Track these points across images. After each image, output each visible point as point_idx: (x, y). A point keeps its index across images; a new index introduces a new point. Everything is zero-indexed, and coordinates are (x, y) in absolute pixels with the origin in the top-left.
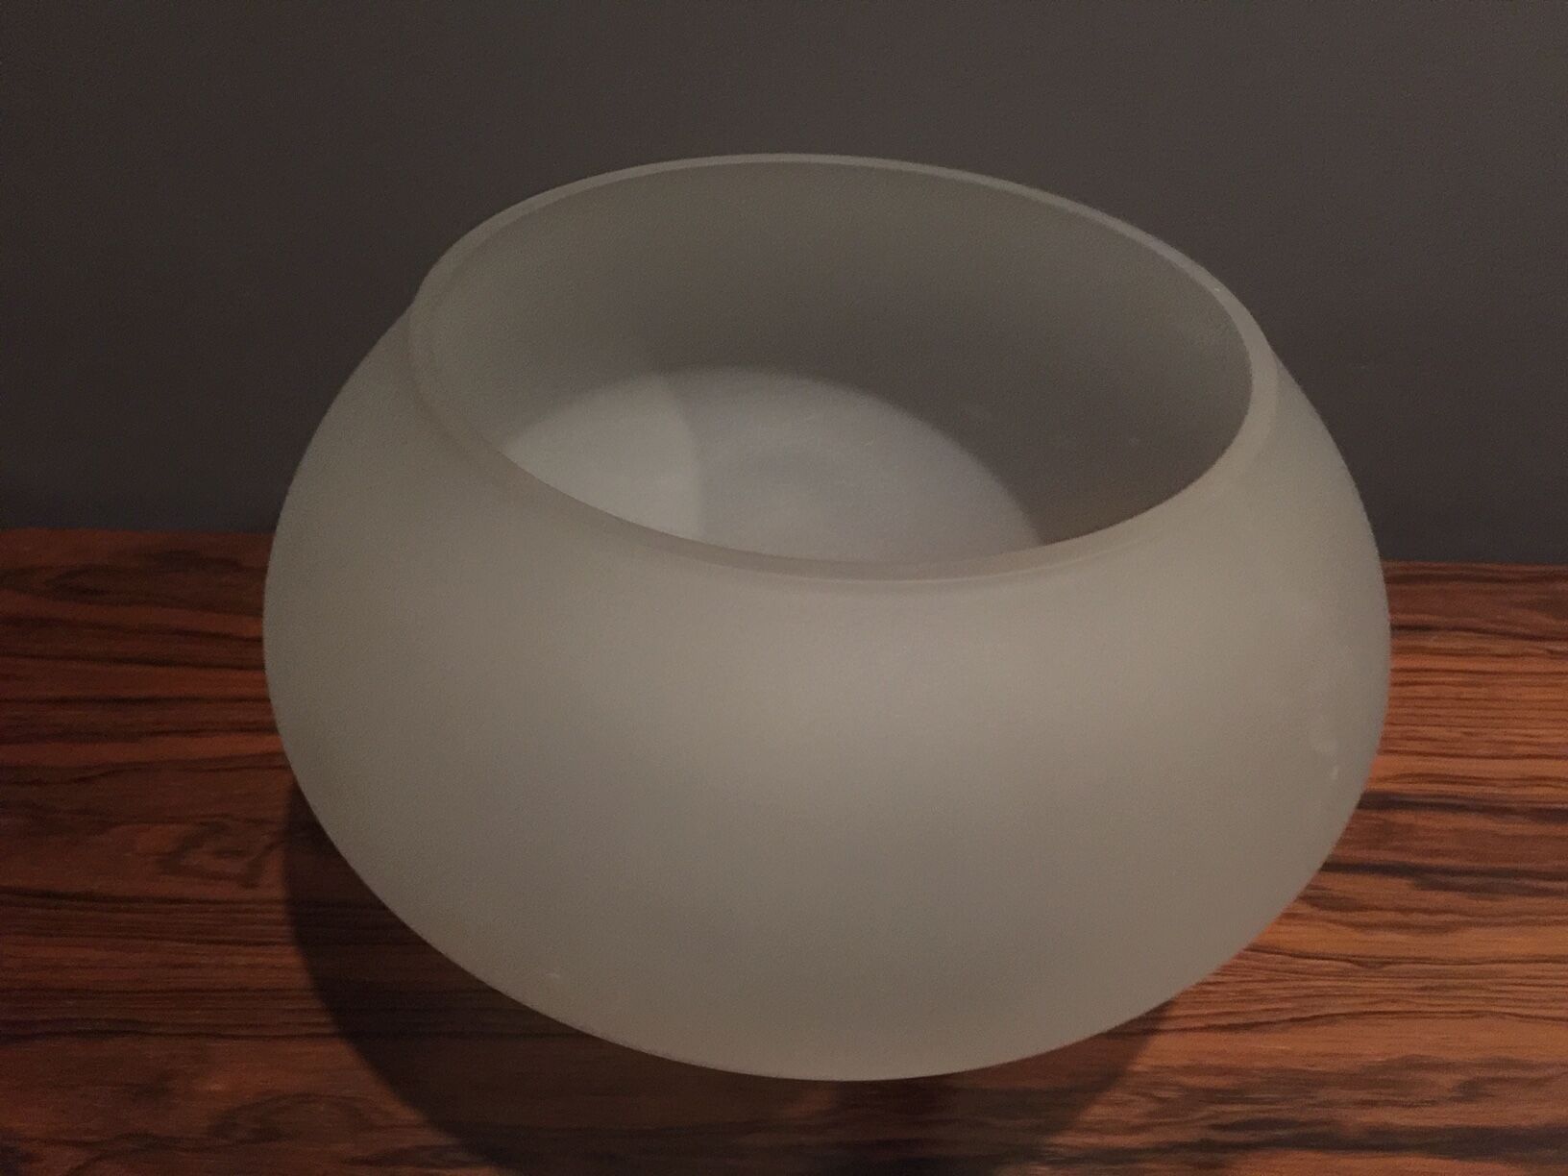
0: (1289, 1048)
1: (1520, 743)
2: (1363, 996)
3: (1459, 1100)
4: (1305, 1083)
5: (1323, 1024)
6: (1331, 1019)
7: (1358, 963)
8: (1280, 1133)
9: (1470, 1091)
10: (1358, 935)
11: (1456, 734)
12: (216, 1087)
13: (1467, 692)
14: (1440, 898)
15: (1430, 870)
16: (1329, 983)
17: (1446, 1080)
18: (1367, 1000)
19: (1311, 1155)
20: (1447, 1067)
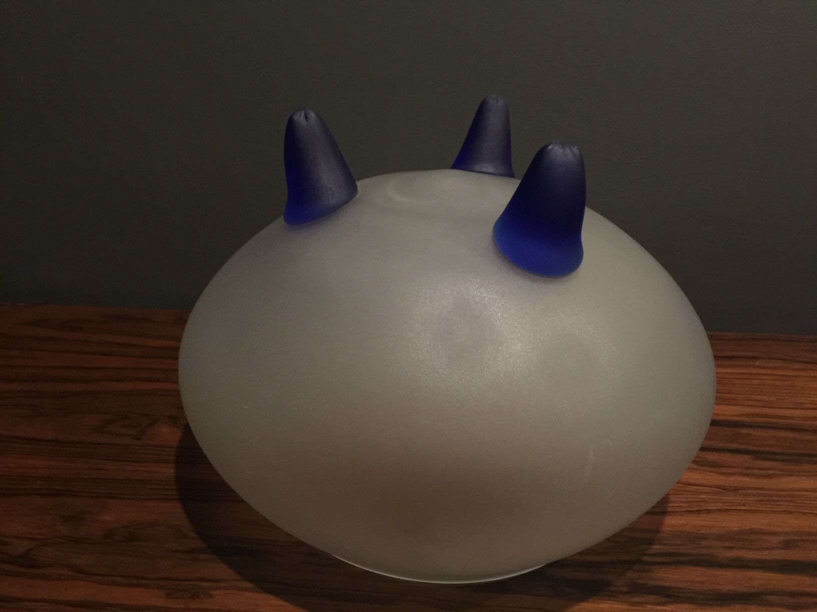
0: (685, 523)
1: (807, 404)
2: (726, 502)
3: (781, 548)
4: (695, 538)
5: (703, 514)
6: (709, 511)
7: (724, 489)
8: (681, 558)
9: (787, 545)
10: (724, 478)
11: (773, 399)
12: (108, 518)
13: (777, 383)
14: (768, 464)
15: (763, 452)
16: (707, 497)
17: (775, 540)
18: (728, 504)
19: (700, 569)
20: (775, 534)
